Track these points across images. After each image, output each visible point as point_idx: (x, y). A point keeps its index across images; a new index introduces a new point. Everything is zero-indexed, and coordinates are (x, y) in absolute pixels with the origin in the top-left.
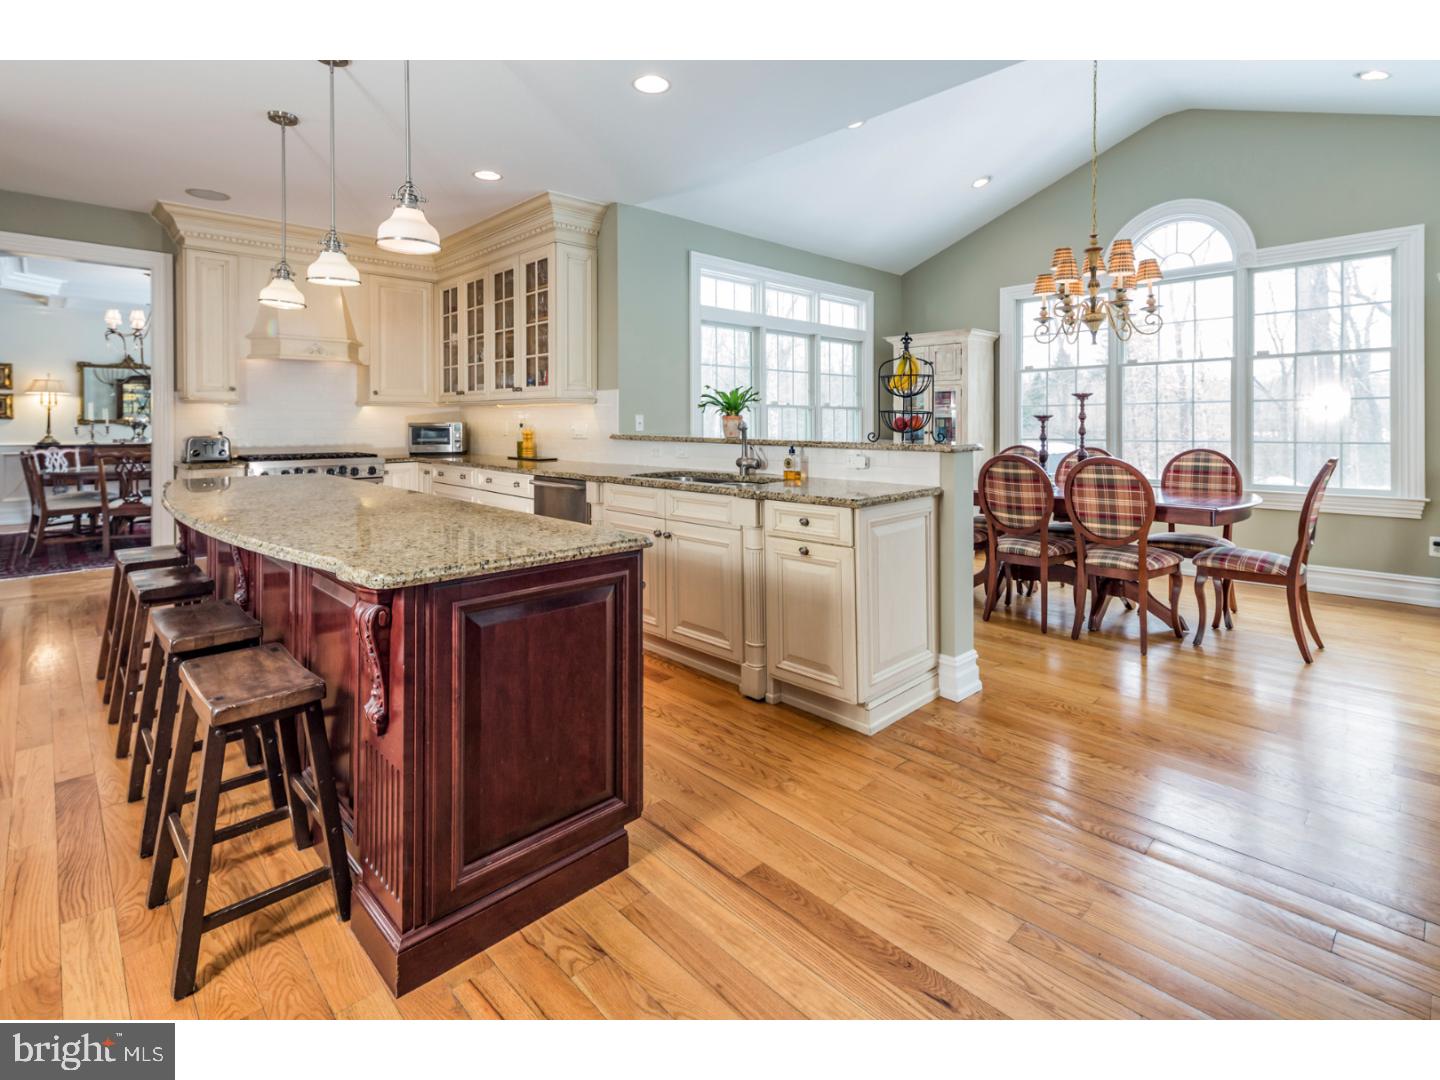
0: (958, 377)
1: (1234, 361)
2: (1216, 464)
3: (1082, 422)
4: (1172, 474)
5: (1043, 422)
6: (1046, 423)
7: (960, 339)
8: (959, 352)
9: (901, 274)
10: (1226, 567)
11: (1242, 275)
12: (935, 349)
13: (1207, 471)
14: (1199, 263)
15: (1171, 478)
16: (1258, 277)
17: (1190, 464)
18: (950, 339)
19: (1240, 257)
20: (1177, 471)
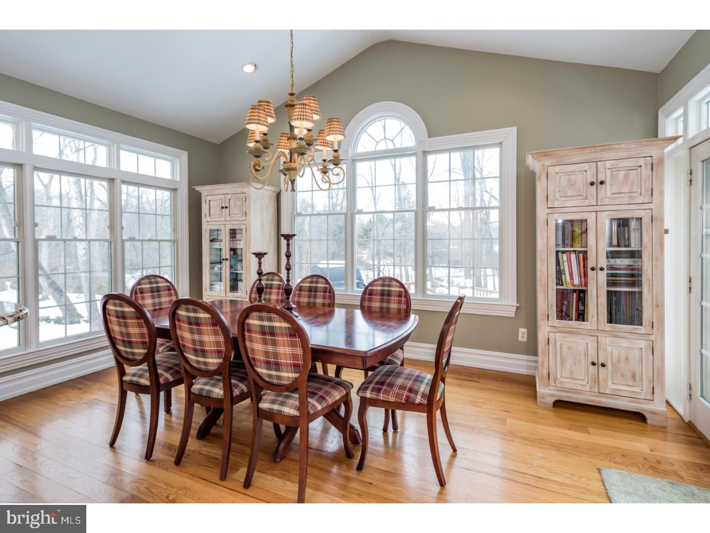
0: (244, 218)
1: (416, 212)
2: (395, 289)
3: (288, 259)
4: (367, 296)
5: (260, 259)
6: (263, 260)
7: (245, 190)
8: (244, 199)
9: (219, 143)
10: (381, 398)
11: (420, 154)
12: (229, 197)
13: (389, 294)
14: (398, 146)
15: (367, 299)
16: (431, 158)
17: (379, 288)
18: (239, 190)
19: (419, 142)
20: (371, 294)
